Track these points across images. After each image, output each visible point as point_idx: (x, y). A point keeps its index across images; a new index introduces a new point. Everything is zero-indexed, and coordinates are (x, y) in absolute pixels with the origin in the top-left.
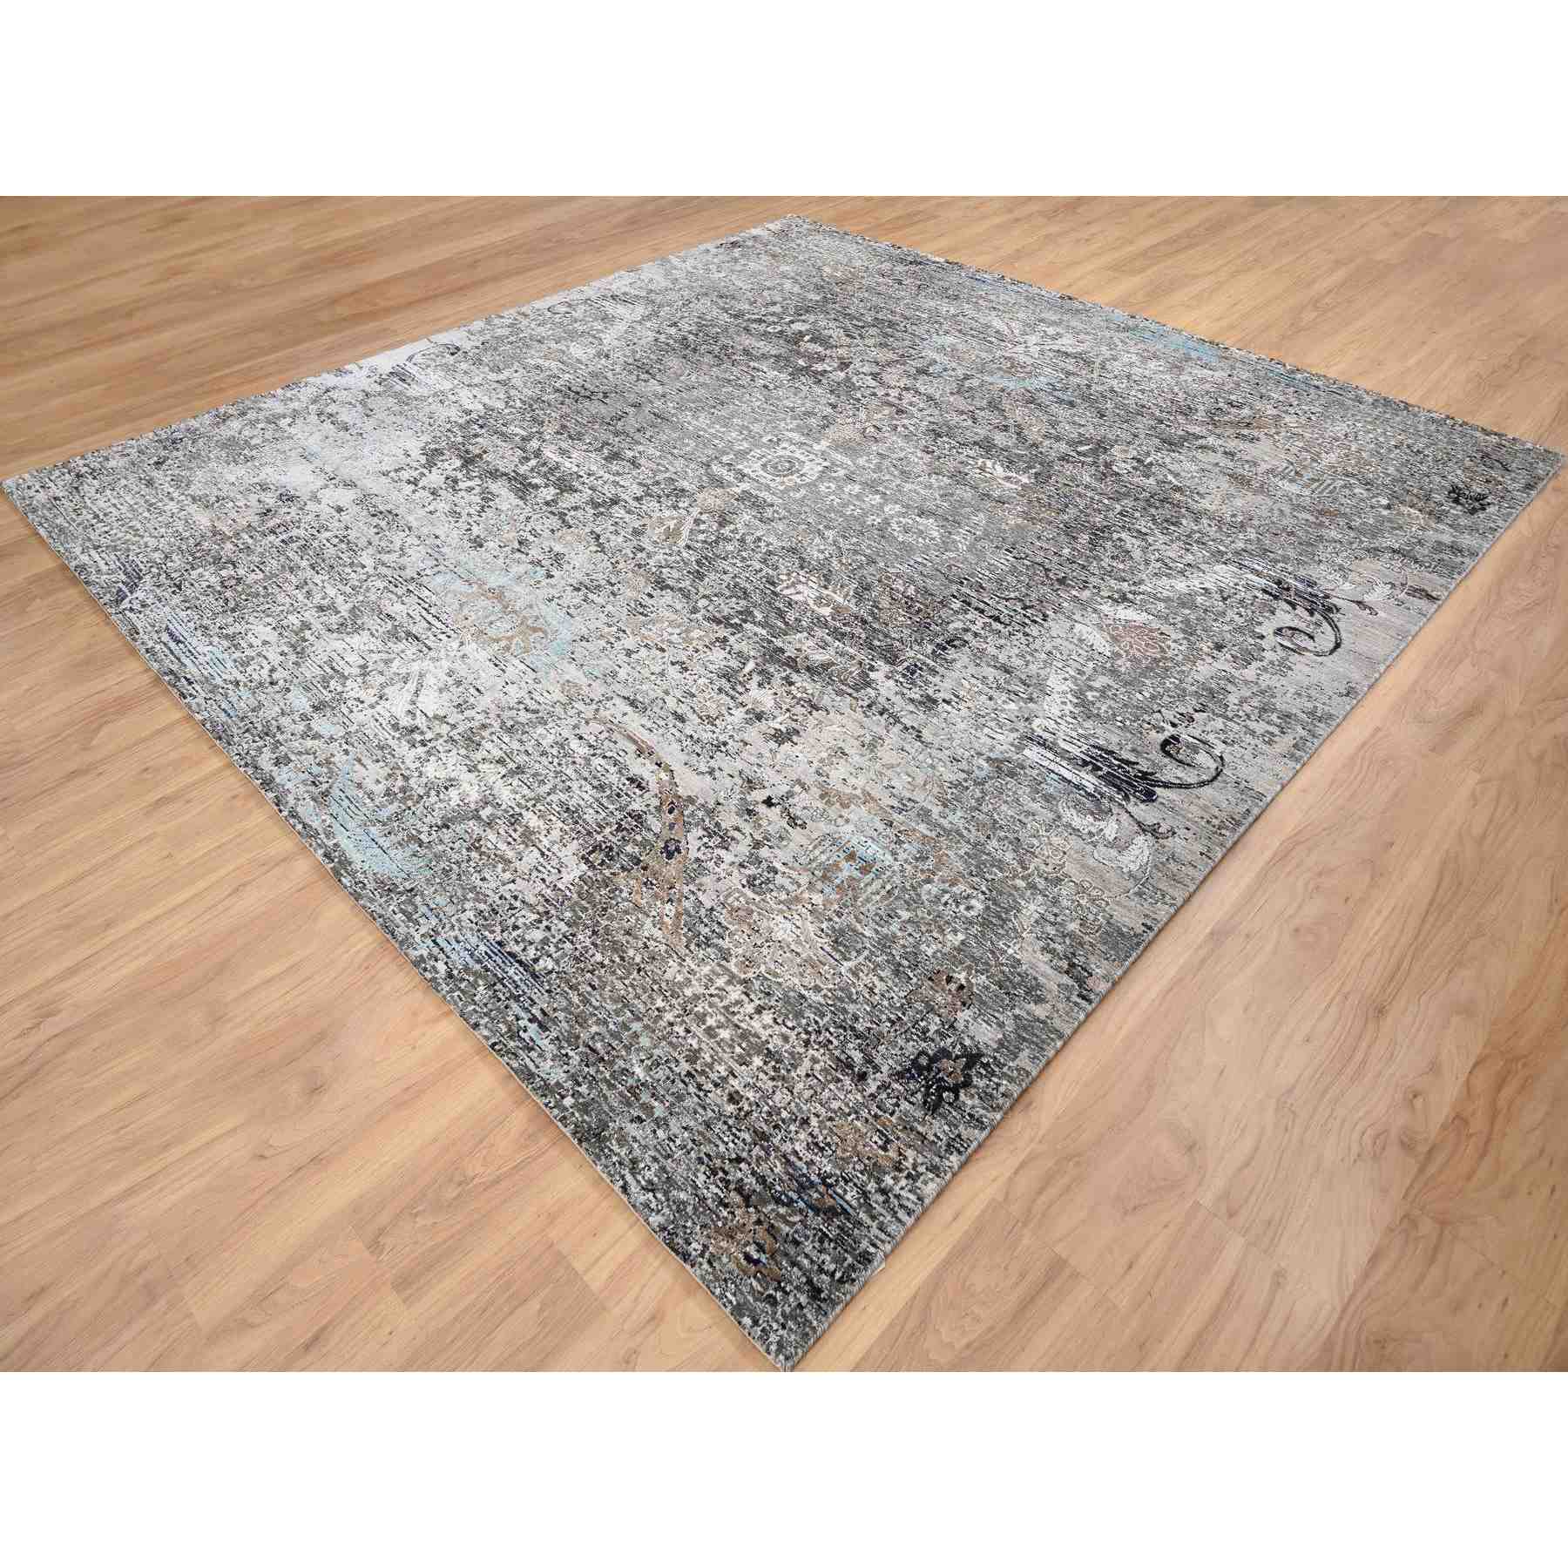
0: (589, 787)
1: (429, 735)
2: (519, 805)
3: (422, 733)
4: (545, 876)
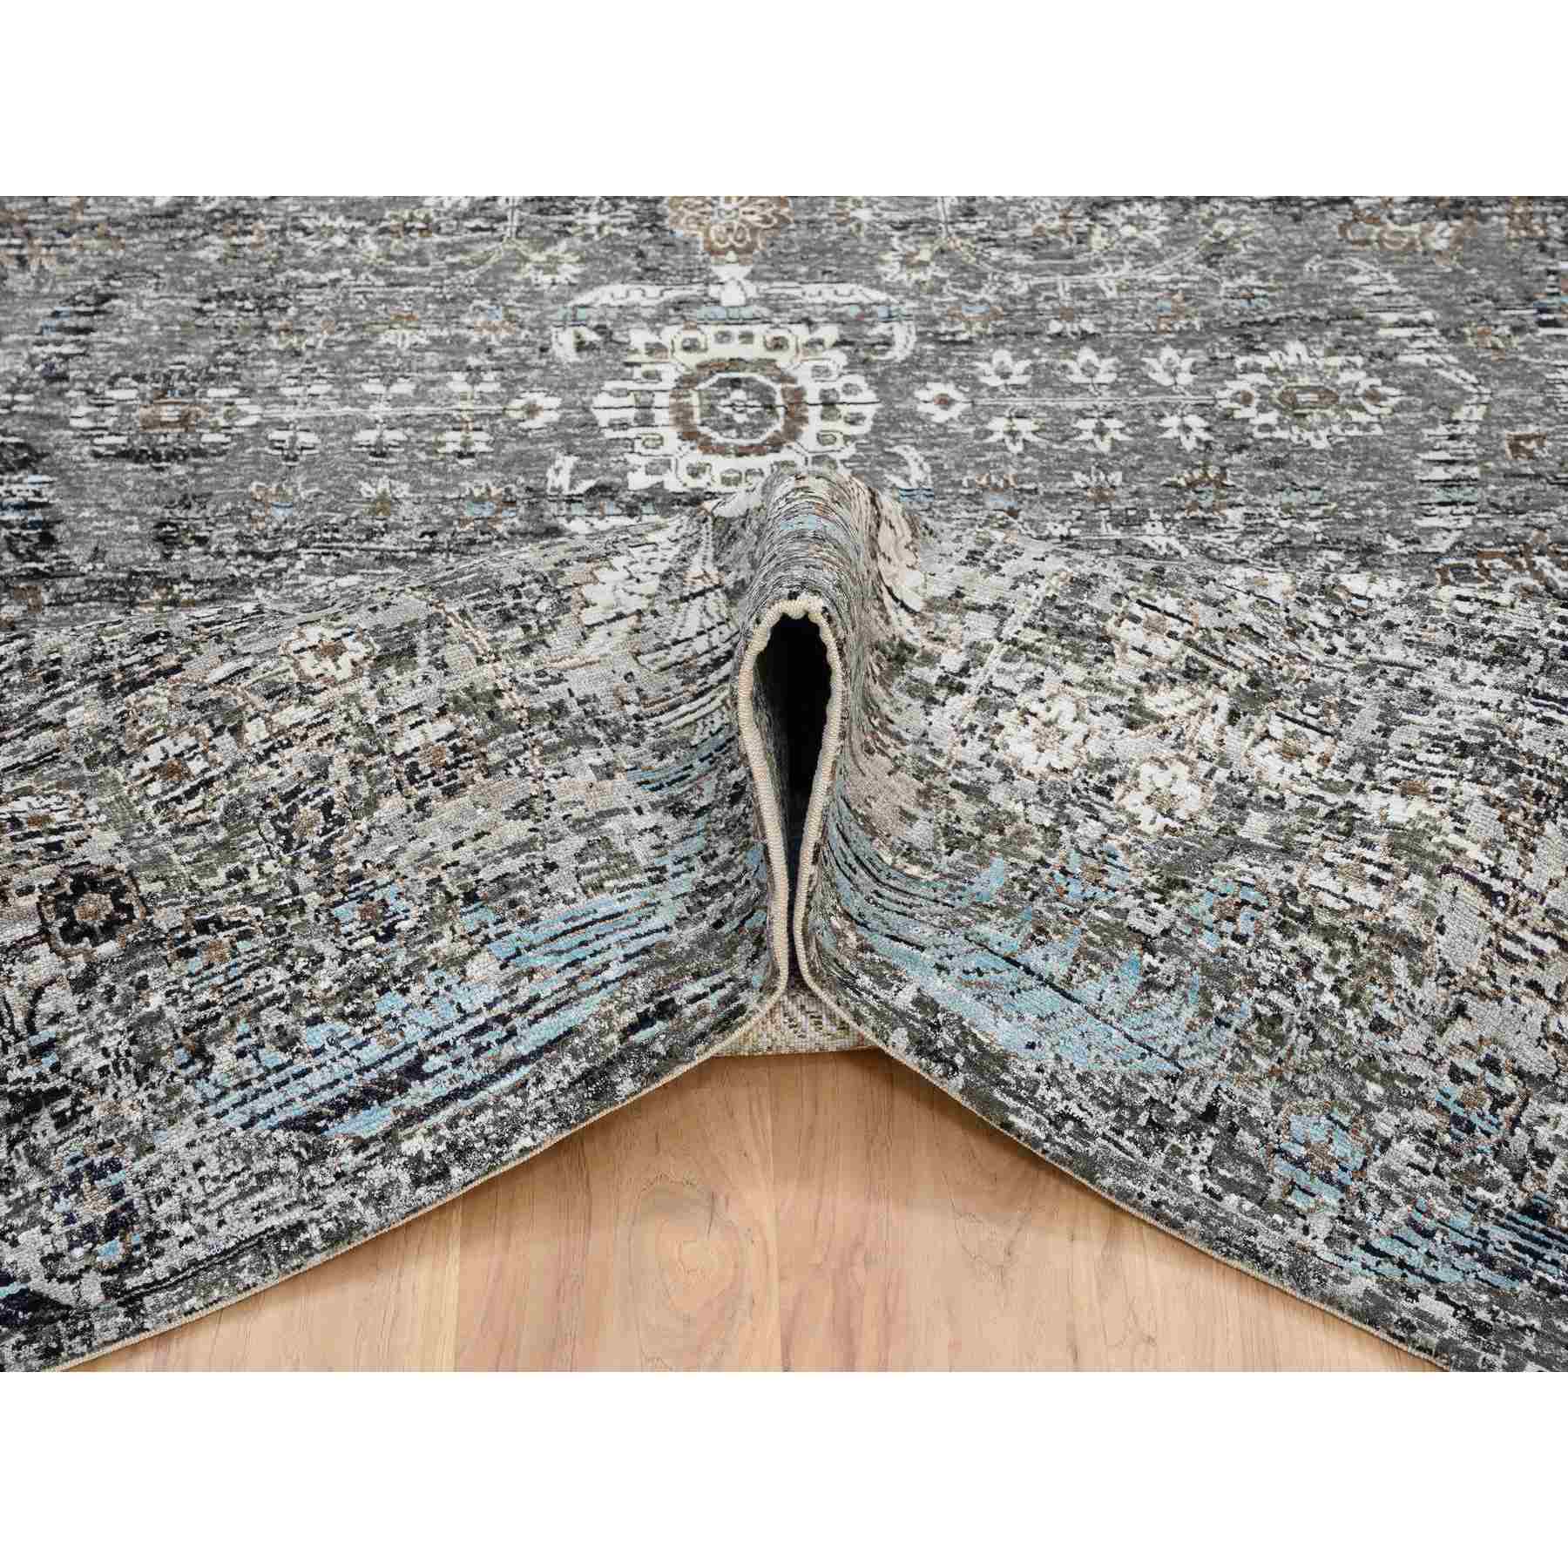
0: (1473, 670)
1: (952, 660)
2: (1328, 785)
3: (929, 659)
4: (1534, 973)
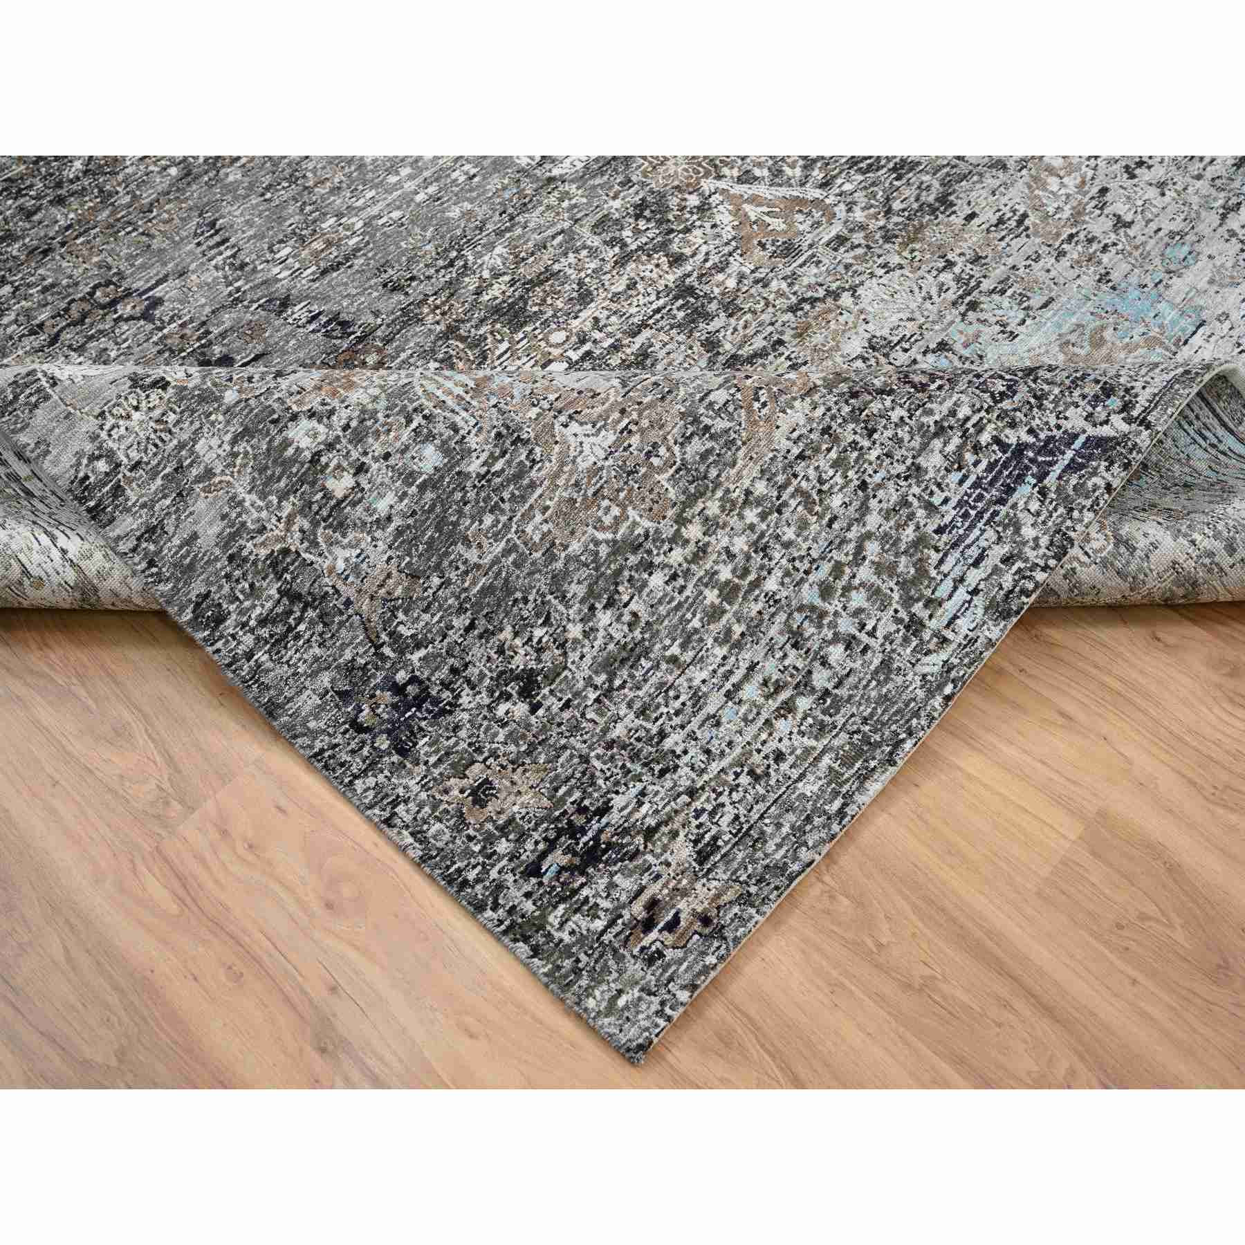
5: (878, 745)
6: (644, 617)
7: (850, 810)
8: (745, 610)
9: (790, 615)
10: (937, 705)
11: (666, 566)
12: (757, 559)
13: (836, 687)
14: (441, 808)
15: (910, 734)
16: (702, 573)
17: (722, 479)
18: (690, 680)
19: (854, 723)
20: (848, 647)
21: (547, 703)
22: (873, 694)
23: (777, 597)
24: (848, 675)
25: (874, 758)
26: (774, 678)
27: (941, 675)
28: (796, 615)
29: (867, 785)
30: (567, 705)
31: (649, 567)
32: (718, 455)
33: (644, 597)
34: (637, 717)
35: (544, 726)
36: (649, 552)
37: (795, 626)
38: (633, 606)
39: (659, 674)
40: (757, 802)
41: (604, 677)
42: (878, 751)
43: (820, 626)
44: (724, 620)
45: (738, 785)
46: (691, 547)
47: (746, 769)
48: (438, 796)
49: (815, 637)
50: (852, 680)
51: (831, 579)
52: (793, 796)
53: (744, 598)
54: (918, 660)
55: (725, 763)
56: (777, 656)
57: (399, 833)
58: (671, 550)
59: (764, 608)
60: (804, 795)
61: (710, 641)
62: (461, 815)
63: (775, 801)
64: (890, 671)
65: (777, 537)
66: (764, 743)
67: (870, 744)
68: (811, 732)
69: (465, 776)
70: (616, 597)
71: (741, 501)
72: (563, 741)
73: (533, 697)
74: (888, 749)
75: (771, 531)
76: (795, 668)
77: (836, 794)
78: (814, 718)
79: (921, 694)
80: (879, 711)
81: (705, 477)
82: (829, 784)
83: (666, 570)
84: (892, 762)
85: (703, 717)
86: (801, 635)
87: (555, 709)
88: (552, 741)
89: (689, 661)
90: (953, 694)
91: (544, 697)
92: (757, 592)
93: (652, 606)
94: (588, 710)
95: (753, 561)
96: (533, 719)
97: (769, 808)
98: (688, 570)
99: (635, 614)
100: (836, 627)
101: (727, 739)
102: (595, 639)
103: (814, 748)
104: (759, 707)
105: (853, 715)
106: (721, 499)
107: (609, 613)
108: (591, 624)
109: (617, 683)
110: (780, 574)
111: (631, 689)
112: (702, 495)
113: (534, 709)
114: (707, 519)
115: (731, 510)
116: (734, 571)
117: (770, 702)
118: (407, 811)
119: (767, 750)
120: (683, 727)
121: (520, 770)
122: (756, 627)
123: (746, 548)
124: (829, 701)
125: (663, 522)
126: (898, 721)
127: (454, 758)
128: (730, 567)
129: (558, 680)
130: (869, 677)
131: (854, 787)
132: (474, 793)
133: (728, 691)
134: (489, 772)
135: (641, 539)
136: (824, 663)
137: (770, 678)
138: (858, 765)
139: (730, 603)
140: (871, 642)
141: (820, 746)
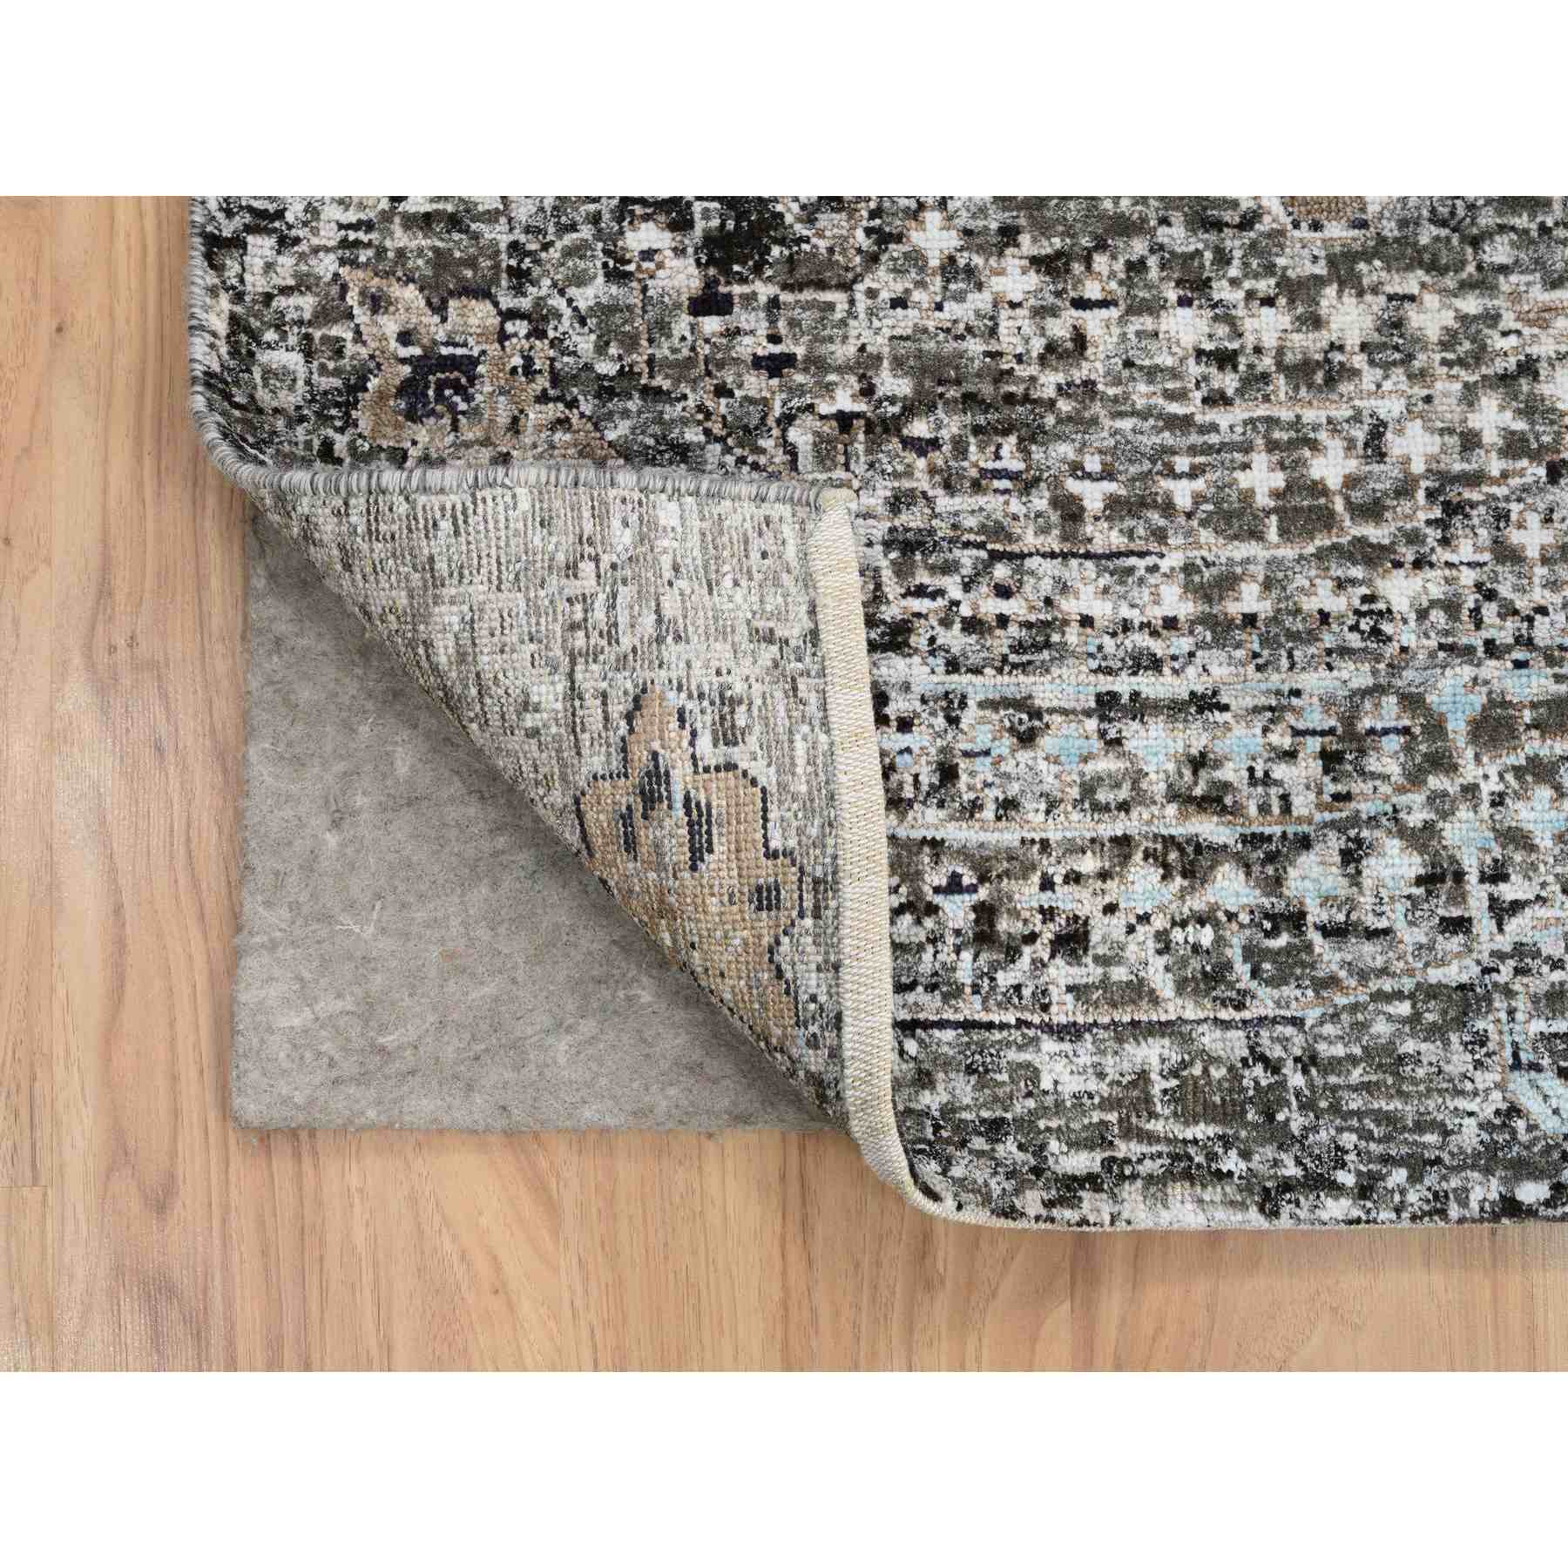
5: (1283, 1138)
6: (1093, 368)
7: (1093, 1206)
8: (1301, 581)
9: (1378, 690)
10: (1476, 1195)
11: (1230, 320)
12: (1422, 512)
13: (1327, 931)
14: (336, 331)
15: (1366, 1190)
16: (1286, 415)
17: (1504, 284)
18: (1064, 588)
19: (1284, 1041)
20: (1428, 881)
21: (742, 318)
22: (1381, 1028)
23: (1387, 628)
24: (1372, 934)
25: (1246, 1155)
26: (1227, 773)
27: (1548, 1150)
28: (1390, 701)
29: (1177, 1190)
30: (775, 366)
31: (1195, 288)
32: (1544, 230)
33: (1131, 330)
34: (887, 545)
35: (690, 362)
36: (1222, 258)
37: (1366, 723)
38: (1093, 322)
39: (1016, 506)
40: (931, 988)
41: (902, 387)
42: (1269, 1152)
43: (1415, 778)
44: (1242, 550)
45: (932, 909)
46: (1309, 343)
47: (983, 893)
48: (352, 298)
49: (1385, 789)
50: (1371, 954)
51: (1527, 716)
52: (1012, 1055)
53: (1321, 555)
54: (1535, 1067)
55: (957, 833)
56: (1274, 738)
57: (213, 291)
58: (1269, 302)
59: (1341, 618)
60: (1033, 1074)
61: (1174, 560)
62: (356, 386)
63: (968, 1025)
64: (1460, 1023)
65: (1502, 517)
66: (1074, 878)
67: (1270, 1117)
68: (1184, 963)
69: (440, 309)
70: (1078, 268)
71: (1499, 366)
72: (693, 435)
73: (731, 278)
74: (1291, 1170)
75: (1500, 491)
76: (1285, 798)
77: (1098, 1138)
78: (1219, 941)
79: (1469, 1136)
80: (1356, 1075)
81: (1475, 242)
82: (1107, 1104)
83: (1222, 330)
84: (1269, 1204)
85: (1011, 692)
86: (1362, 752)
87: (747, 347)
88: (672, 412)
89: (1098, 547)
90: (1532, 1212)
91: (749, 299)
92: (1357, 572)
93: (1128, 364)
94: (808, 420)
95: (1405, 506)
96: (682, 324)
97: (942, 1024)
98: (1265, 377)
99: (1080, 340)
100: (1445, 815)
101: (1014, 789)
102: (960, 297)
103: (1155, 1000)
104: (1140, 797)
105: (1297, 1022)
106: (1463, 318)
107: (1033, 280)
108: (978, 260)
109: (919, 428)
110: (1437, 591)
111: (932, 470)
112: (1434, 267)
113: (708, 302)
114: (1398, 324)
115: (1461, 362)
116: (1351, 482)
117: (1172, 810)
118: (269, 267)
119: (1067, 899)
120: (953, 666)
121: (555, 410)
122: (1293, 636)
123: (1418, 467)
124: (1283, 940)
125: (1304, 232)
126: (1369, 1137)
127: (459, 246)
128: (1352, 465)
129: (807, 295)
130: (1408, 984)
131: (1148, 1167)
132: (428, 363)
133: (1114, 696)
134: (493, 349)
135: (1230, 217)
136: (1352, 857)
137: (1218, 764)
138: (1202, 1131)
139: (1283, 532)
140: (1484, 925)
141: (1175, 1007)
